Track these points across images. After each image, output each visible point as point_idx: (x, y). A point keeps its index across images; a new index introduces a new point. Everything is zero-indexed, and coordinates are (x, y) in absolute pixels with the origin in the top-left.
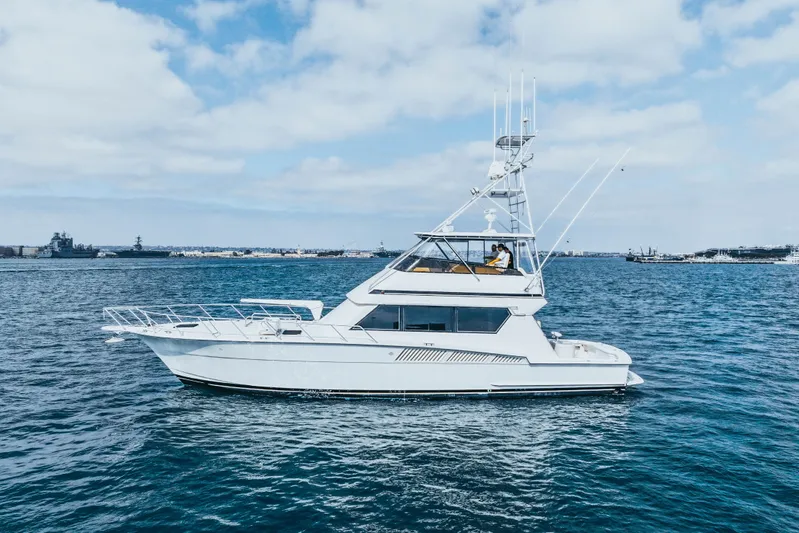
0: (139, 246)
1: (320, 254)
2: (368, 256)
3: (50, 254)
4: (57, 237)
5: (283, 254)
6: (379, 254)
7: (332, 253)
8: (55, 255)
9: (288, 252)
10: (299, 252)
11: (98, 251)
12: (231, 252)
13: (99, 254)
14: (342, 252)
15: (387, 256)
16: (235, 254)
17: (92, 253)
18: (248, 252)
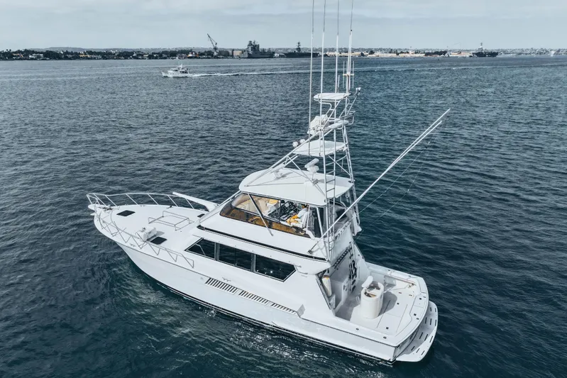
0: (299, 49)
1: (427, 54)
2: (467, 55)
3: (247, 56)
4: (250, 44)
5: (398, 54)
6: (477, 54)
7: (437, 53)
8: (250, 57)
9: (402, 53)
10: (410, 52)
11: (274, 53)
12: (360, 53)
13: (276, 55)
14: (445, 53)
15: (485, 56)
16: (362, 54)
17: (270, 55)
18: (372, 52)
